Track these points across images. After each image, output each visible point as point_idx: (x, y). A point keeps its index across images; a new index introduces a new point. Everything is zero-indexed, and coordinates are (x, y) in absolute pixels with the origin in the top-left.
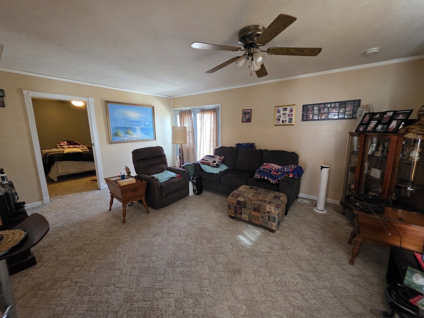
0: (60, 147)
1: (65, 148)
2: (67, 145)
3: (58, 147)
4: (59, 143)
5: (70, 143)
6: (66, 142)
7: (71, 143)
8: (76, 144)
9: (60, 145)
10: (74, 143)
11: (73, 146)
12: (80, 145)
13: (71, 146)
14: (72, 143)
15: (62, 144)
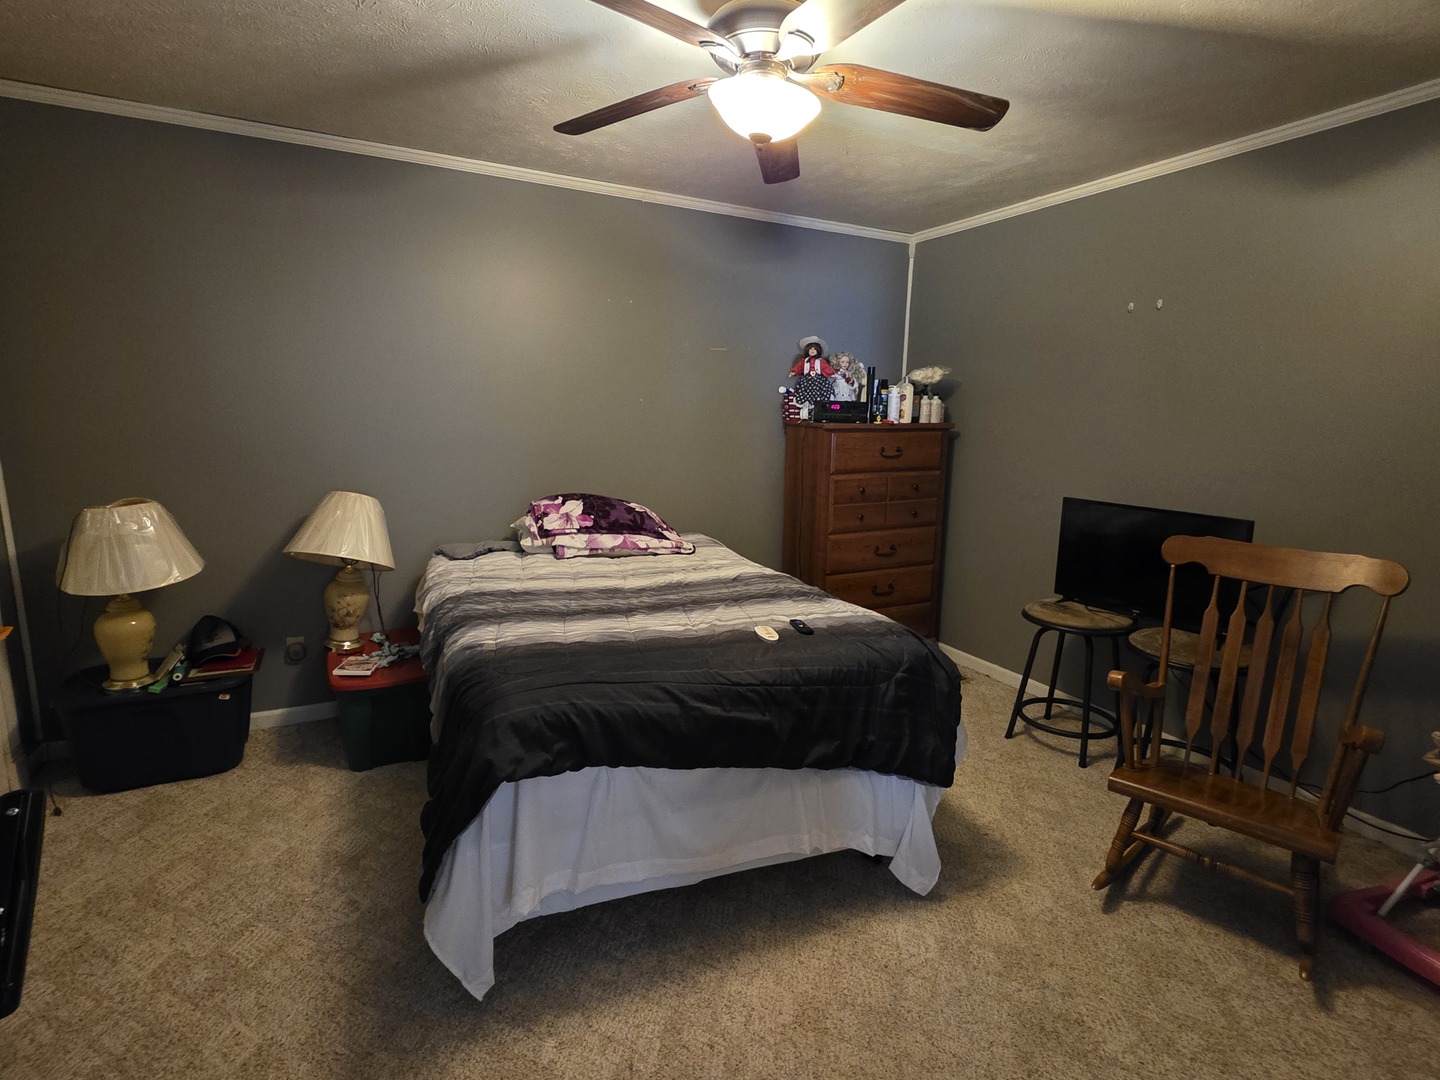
0: (539, 542)
1: (568, 553)
2: (580, 530)
3: (526, 542)
4: (532, 510)
5: (604, 514)
6: (575, 508)
7: (606, 515)
8: (638, 524)
9: (545, 533)
10: (627, 518)
11: (620, 538)
12: (661, 537)
13: (608, 541)
14: (614, 515)
15: (552, 522)
